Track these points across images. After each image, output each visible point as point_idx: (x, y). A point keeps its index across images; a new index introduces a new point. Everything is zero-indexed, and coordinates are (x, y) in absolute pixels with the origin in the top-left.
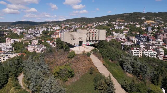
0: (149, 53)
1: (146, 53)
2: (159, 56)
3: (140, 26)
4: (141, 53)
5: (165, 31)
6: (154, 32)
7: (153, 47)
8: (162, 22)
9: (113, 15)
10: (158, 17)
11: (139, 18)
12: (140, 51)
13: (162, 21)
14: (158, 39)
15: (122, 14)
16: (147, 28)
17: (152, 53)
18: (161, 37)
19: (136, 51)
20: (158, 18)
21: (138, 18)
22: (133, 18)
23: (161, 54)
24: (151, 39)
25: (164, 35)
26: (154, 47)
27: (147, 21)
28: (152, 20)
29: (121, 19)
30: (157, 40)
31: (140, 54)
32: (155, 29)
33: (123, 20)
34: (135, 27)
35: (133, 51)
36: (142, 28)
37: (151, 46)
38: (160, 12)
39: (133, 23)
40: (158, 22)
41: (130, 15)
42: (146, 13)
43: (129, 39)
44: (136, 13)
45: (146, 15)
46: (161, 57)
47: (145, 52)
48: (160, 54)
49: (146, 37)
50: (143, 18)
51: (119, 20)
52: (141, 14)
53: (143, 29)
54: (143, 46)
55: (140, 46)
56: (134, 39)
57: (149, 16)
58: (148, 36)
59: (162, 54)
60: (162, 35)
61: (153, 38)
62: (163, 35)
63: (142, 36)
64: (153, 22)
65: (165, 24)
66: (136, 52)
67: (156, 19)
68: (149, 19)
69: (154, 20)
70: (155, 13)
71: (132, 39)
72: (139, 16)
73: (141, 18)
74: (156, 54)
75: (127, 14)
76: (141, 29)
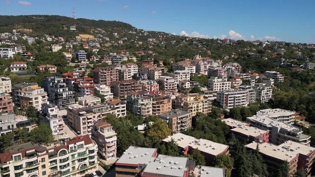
0: (73, 156)
1: (65, 160)
2: (105, 152)
3: (61, 47)
4: (44, 166)
5: (113, 62)
6: (91, 63)
7: (88, 119)
8: (108, 39)
9: (6, 16)
10: (99, 29)
11: (66, 29)
12: (40, 159)
13: (106, 36)
14: (101, 86)
15: (26, 16)
16: (77, 55)
17: (84, 153)
18: (106, 78)
19: (24, 162)
20: (100, 31)
21: (63, 28)
22: (52, 28)
23: (108, 147)
24: (84, 88)
25: (113, 73)
26: (91, 119)
27: (80, 35)
28: (90, 34)
29: (25, 27)
30: (99, 87)
31: (41, 170)
32: (93, 57)
33: (31, 30)
34: (51, 50)
35: (12, 169)
36: (65, 54)
37: (81, 118)
38: (101, 20)
39: (54, 37)
40: (100, 38)
41: (46, 19)
42: (78, 19)
43: (18, 93)
44: (58, 16)
45: (78, 24)
46: (112, 154)
47: (58, 158)
48: (108, 145)
49: (73, 82)
50: (73, 29)
51: (20, 28)
52: (69, 21)
53: (67, 56)
54: (59, 121)
55: (48, 122)
56: (35, 93)
57: (84, 25)
58: (75, 80)
59: (113, 144)
60: (107, 73)
61: (88, 85)
62: (109, 74)
63: (59, 81)
64: (91, 37)
65: (111, 43)
66: (24, 166)
67: (96, 32)
68: (84, 32)
69: (94, 34)
70: (93, 21)
71: (27, 96)
72: (65, 24)
73: (69, 28)
74: (95, 153)
75: (40, 16)
76: (64, 57)
